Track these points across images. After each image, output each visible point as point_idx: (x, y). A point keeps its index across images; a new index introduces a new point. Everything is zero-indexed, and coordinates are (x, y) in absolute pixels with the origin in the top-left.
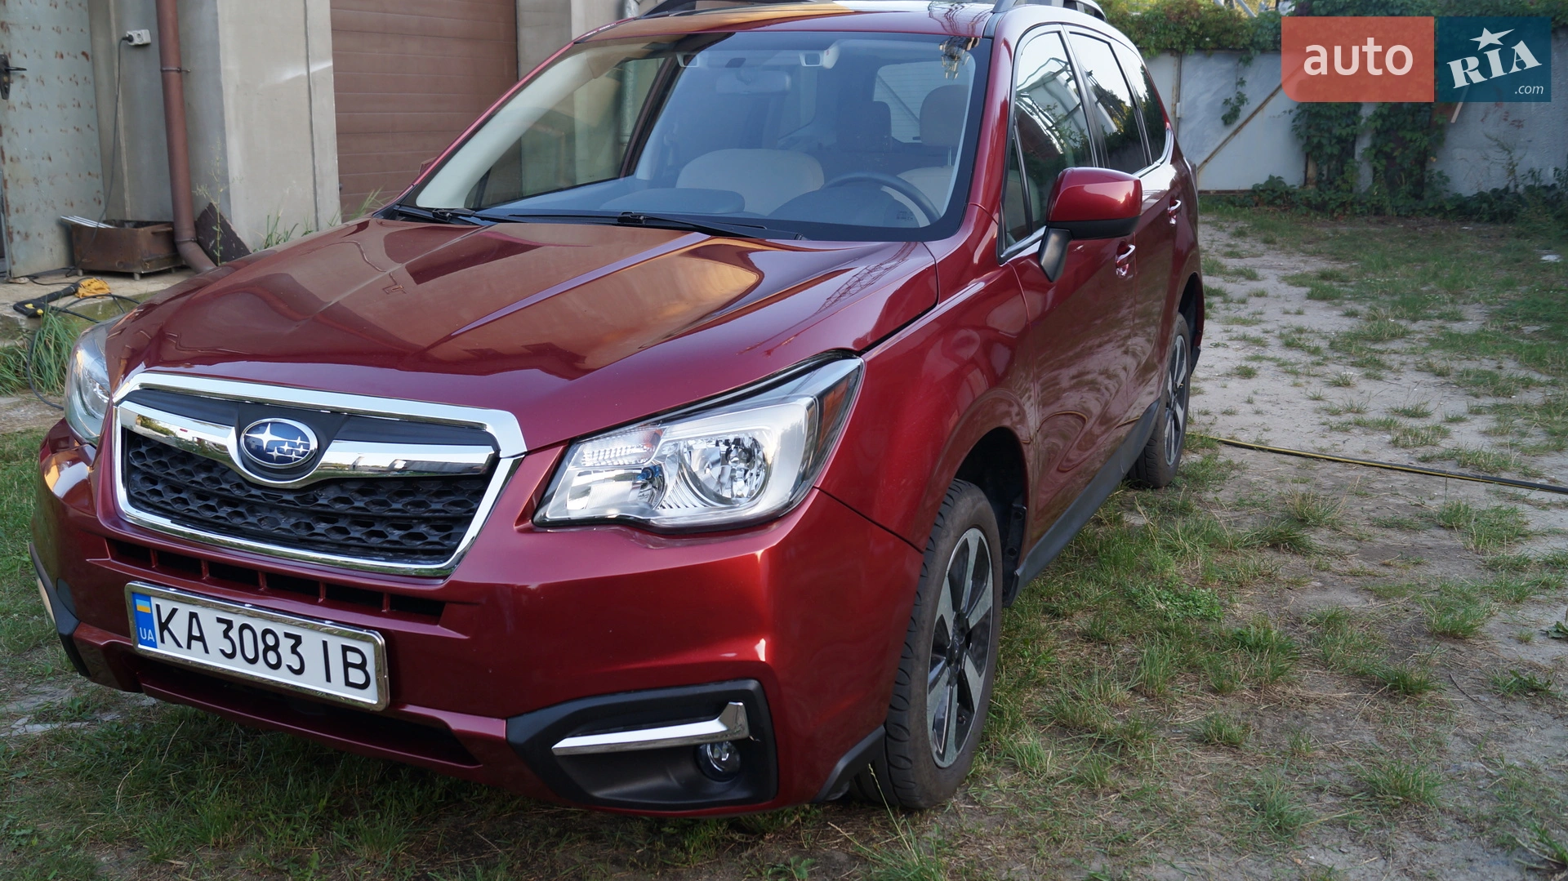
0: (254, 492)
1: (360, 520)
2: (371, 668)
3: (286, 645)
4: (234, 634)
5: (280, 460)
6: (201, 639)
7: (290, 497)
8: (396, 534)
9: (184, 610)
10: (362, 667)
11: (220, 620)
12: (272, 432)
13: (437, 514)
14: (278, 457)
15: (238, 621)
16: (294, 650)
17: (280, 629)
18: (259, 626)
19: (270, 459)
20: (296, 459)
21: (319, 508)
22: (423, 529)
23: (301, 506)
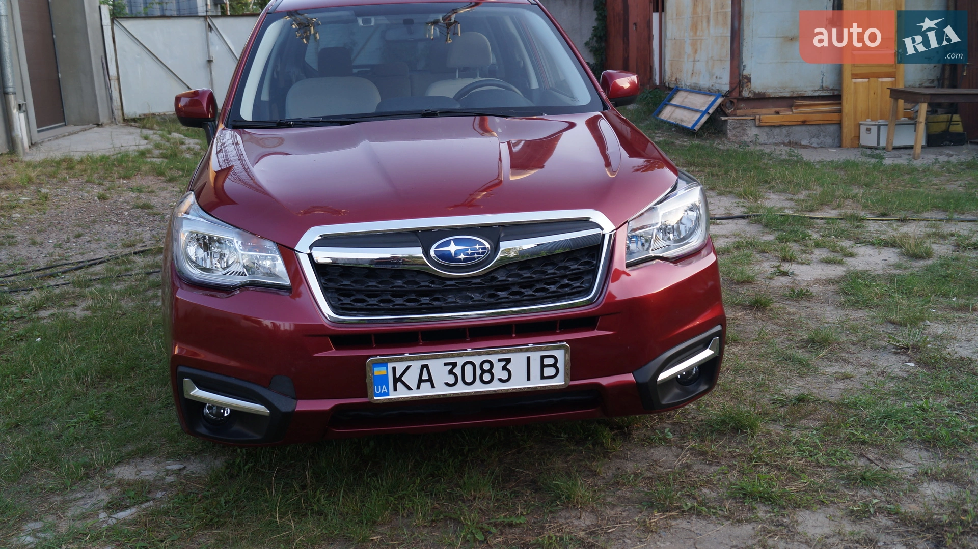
0: (448, 283)
1: (529, 284)
2: (561, 365)
3: (498, 367)
4: (457, 371)
5: (465, 260)
6: (430, 380)
7: (479, 281)
8: (553, 288)
9: (416, 366)
10: (554, 365)
11: (446, 364)
12: (456, 244)
13: (574, 271)
14: (464, 258)
15: (460, 361)
16: (504, 368)
17: (493, 358)
18: (477, 360)
19: (460, 261)
20: (478, 258)
21: (499, 283)
22: (566, 281)
23: (487, 284)
